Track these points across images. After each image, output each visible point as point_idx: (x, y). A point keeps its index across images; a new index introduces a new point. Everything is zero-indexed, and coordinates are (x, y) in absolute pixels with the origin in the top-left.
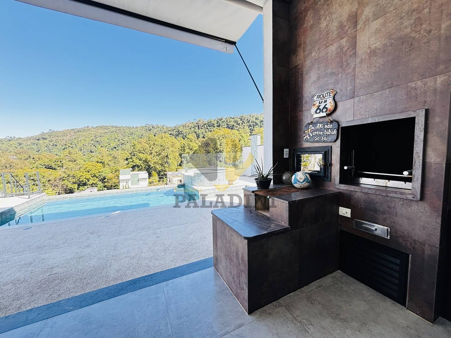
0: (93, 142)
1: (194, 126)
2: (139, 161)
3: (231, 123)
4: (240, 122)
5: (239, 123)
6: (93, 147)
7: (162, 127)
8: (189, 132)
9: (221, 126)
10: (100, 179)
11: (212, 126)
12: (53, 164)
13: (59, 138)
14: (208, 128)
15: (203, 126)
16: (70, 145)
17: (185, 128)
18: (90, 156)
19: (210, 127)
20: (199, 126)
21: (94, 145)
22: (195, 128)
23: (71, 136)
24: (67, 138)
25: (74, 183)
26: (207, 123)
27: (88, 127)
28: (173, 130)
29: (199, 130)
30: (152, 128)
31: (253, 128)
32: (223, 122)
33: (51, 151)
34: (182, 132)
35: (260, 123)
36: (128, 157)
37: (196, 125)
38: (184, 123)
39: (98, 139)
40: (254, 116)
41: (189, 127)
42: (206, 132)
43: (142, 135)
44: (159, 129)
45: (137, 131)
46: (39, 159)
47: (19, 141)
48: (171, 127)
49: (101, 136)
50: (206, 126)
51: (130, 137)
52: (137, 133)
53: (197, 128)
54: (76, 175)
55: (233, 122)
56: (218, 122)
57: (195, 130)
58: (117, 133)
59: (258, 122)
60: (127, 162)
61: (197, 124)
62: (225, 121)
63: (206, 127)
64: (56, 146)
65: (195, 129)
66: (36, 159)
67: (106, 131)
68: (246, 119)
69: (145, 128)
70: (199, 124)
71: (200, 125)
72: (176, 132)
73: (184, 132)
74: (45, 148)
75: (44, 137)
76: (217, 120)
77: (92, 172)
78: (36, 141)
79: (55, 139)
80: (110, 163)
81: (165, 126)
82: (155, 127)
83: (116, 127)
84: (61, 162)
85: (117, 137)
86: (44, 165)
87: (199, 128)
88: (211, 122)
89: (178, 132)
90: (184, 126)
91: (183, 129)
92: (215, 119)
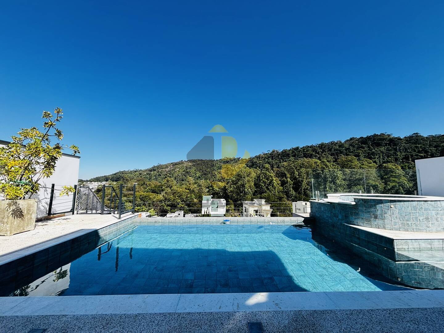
0: (184, 173)
1: (268, 157)
3: (308, 152)
4: (320, 150)
5: (319, 152)
6: (184, 177)
8: (263, 163)
9: (296, 156)
10: (187, 203)
11: (287, 156)
12: (157, 189)
13: (163, 170)
14: (283, 158)
15: (277, 157)
16: (169, 175)
17: (259, 160)
18: (181, 184)
19: (285, 157)
20: (272, 157)
21: (185, 175)
23: (170, 168)
24: (167, 170)
25: (168, 205)
26: (281, 153)
27: (182, 161)
28: (247, 162)
29: (273, 161)
30: (229, 160)
31: (336, 157)
32: (299, 151)
33: (157, 179)
34: (256, 163)
35: (346, 151)
36: (209, 186)
37: (270, 156)
38: (258, 155)
39: (188, 170)
40: (337, 144)
41: (262, 158)
42: (280, 162)
43: (221, 167)
44: (235, 161)
45: (217, 164)
46: (149, 185)
47: (140, 172)
48: (246, 159)
49: (190, 168)
50: (280, 156)
52: (217, 165)
54: (171, 199)
55: (311, 151)
56: (293, 152)
57: (269, 161)
58: (202, 165)
59: (343, 149)
60: (208, 190)
61: (270, 154)
62: (301, 151)
63: (280, 157)
64: (161, 175)
65: (269, 160)
67: (194, 163)
68: (327, 147)
69: (224, 160)
70: (272, 155)
71: (274, 156)
72: (250, 163)
73: (258, 163)
74: (154, 177)
75: (154, 169)
76: (292, 150)
77: (182, 197)
78: (149, 172)
79: (161, 170)
80: (194, 190)
81: (240, 158)
82: (232, 159)
83: (202, 160)
84: (161, 188)
86: (151, 190)
87: (272, 159)
88: (286, 152)
89: (252, 163)
90: (258, 157)
91: (257, 160)
92: (289, 149)
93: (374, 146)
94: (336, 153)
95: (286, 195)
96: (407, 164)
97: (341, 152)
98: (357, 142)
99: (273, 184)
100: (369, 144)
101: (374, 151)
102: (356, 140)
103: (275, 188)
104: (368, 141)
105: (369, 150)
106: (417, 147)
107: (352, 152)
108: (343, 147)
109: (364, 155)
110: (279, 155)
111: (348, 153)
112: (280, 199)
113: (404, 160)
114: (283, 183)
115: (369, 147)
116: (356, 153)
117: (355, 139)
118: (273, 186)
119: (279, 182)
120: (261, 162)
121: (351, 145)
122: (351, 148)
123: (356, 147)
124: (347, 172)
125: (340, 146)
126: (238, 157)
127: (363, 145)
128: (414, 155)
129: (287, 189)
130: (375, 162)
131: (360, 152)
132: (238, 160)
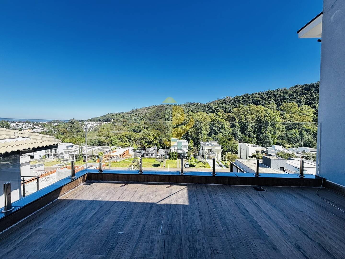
0: (155, 115)
1: (222, 103)
2: (181, 131)
3: (256, 99)
4: (266, 97)
5: (265, 98)
6: (155, 118)
7: (197, 104)
8: (218, 107)
9: (246, 102)
10: (159, 140)
11: (238, 102)
12: (136, 129)
13: (140, 113)
14: (235, 103)
15: (229, 102)
16: (144, 117)
18: (154, 125)
19: (236, 103)
20: (226, 102)
21: (156, 117)
22: (223, 104)
23: (145, 111)
24: (143, 113)
25: (146, 142)
26: (233, 99)
27: (153, 106)
28: (205, 106)
29: (226, 106)
30: (190, 105)
31: (280, 102)
32: (249, 98)
33: (136, 120)
34: (212, 108)
35: (290, 97)
36: (175, 126)
37: (224, 101)
38: (214, 101)
39: (158, 113)
40: (282, 91)
41: (217, 103)
42: (232, 107)
43: (183, 111)
44: (195, 105)
47: (123, 114)
48: (204, 104)
49: (160, 112)
51: (177, 112)
52: (180, 109)
53: (224, 104)
54: (147, 137)
55: (259, 97)
56: (243, 98)
57: (223, 106)
58: (169, 109)
59: (287, 96)
60: (174, 130)
61: (224, 100)
62: (250, 97)
63: (232, 103)
64: (138, 117)
65: (223, 105)
66: (130, 125)
67: (163, 108)
68: (273, 94)
69: (186, 105)
70: (226, 101)
71: (228, 101)
72: (207, 108)
73: (214, 107)
74: (134, 118)
75: (133, 112)
76: (243, 97)
77: (155, 136)
78: (130, 115)
79: (138, 113)
80: (164, 130)
81: (199, 103)
82: (193, 104)
83: (169, 105)
84: (140, 128)
85: (169, 112)
86: (133, 129)
87: (226, 104)
88: (237, 98)
89: (209, 107)
90: (214, 103)
91: (213, 105)
92: (240, 96)
93: (316, 92)
94: (280, 99)
95: (235, 136)
97: (285, 98)
98: (301, 88)
99: (224, 127)
100: (312, 91)
101: (315, 97)
102: (300, 87)
103: (226, 130)
104: (311, 88)
105: (310, 96)
107: (295, 98)
108: (288, 94)
109: (305, 101)
110: (232, 101)
111: (291, 99)
112: (229, 139)
114: (233, 126)
115: (311, 93)
116: (299, 99)
117: (300, 86)
118: (224, 129)
119: (229, 125)
120: (216, 107)
121: (295, 92)
122: (295, 94)
123: (299, 93)
124: (286, 117)
125: (285, 93)
127: (306, 92)
130: (314, 107)
131: (302, 98)
132: (197, 105)
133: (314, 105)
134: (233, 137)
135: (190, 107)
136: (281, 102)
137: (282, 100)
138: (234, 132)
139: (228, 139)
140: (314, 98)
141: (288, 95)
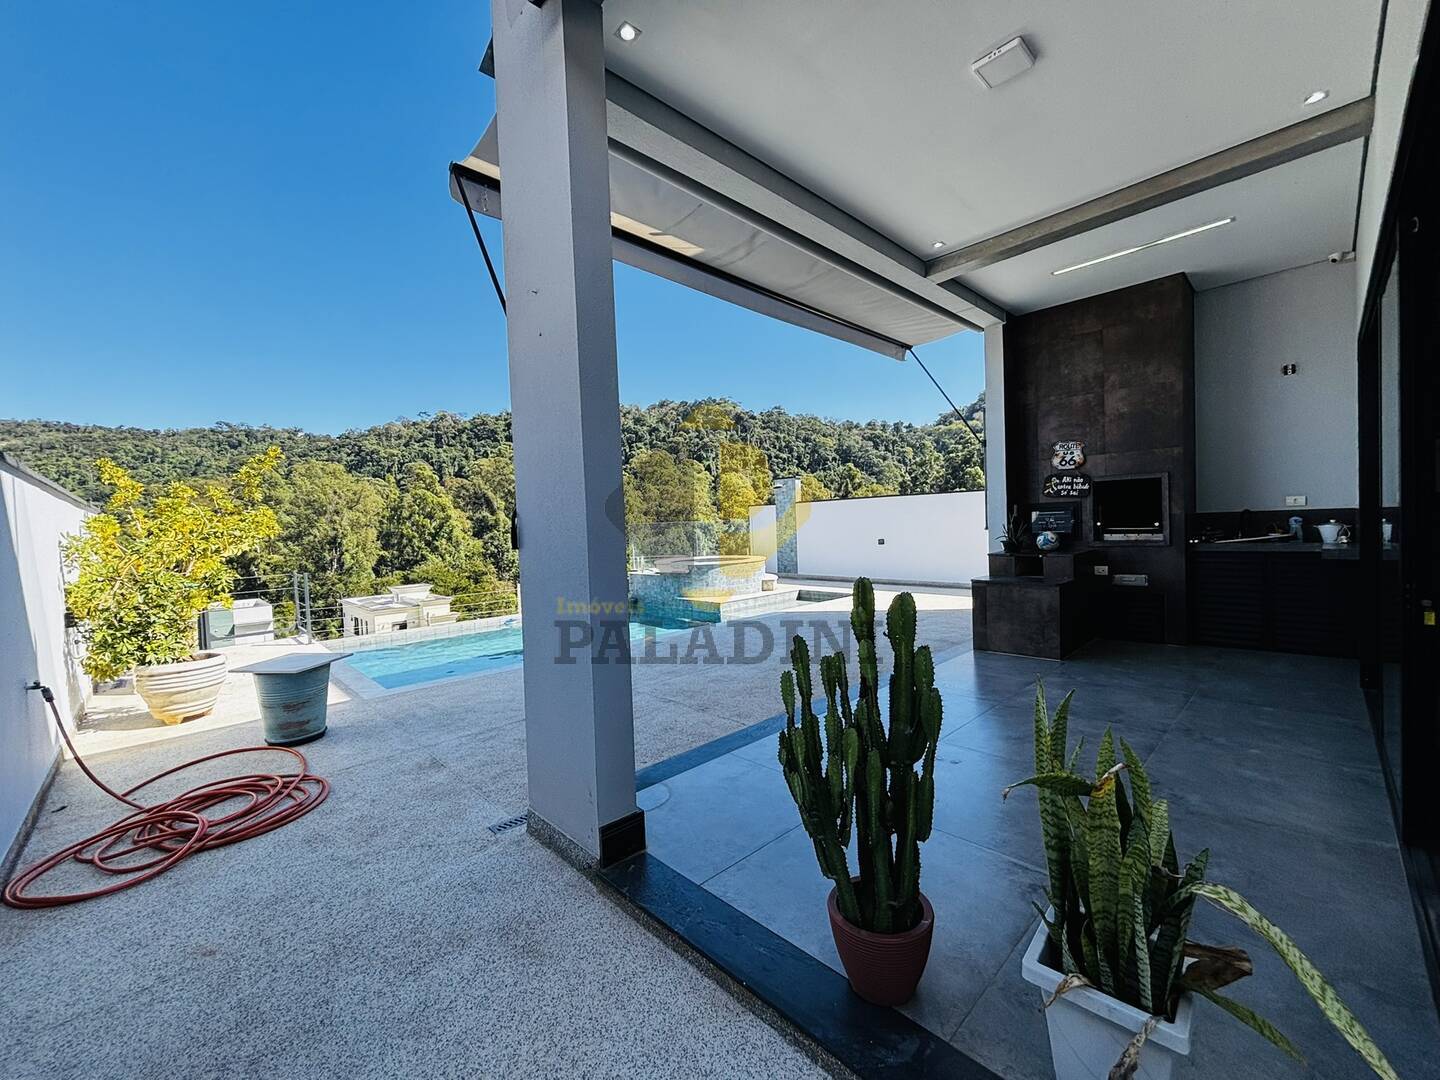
1: (420, 436)
7: (287, 435)
8: (403, 456)
11: (489, 438)
14: (476, 443)
15: (454, 438)
17: (386, 443)
19: (483, 442)
20: (438, 437)
22: (426, 442)
26: (468, 425)
28: (335, 449)
29: (440, 450)
30: (242, 438)
31: (628, 450)
34: (375, 456)
35: (650, 435)
37: (429, 432)
38: (380, 424)
40: (629, 413)
41: (399, 437)
42: (467, 458)
43: (198, 465)
45: (175, 449)
48: (327, 438)
50: (464, 436)
52: (173, 454)
53: (431, 443)
57: (425, 450)
58: (75, 454)
59: (643, 430)
61: (431, 427)
63: (465, 439)
65: (425, 445)
70: (438, 429)
71: (446, 433)
72: (349, 455)
73: (383, 455)
81: (300, 434)
82: (259, 435)
83: (68, 428)
87: (438, 443)
88: (484, 423)
89: (358, 454)
90: (383, 435)
91: (378, 444)
92: (497, 415)
95: (496, 564)
96: (761, 476)
97: (640, 439)
98: (674, 412)
99: (451, 531)
101: (706, 440)
102: (673, 409)
103: (458, 544)
104: (697, 413)
105: (697, 437)
106: (778, 438)
108: (644, 425)
110: (461, 431)
111: (655, 442)
112: (477, 578)
113: (758, 466)
114: (481, 529)
117: (671, 405)
118: (449, 539)
119: (469, 524)
120: (395, 452)
121: (661, 421)
122: (662, 427)
123: (672, 426)
124: (651, 494)
125: (637, 421)
126: (291, 427)
127: (686, 423)
128: (773, 455)
129: (496, 547)
130: (708, 469)
131: (681, 439)
132: (289, 438)
133: (707, 463)
134: (492, 568)
135: (239, 449)
136: (631, 447)
137: (633, 442)
138: (493, 548)
139: (469, 578)
140: (706, 444)
141: (645, 428)
